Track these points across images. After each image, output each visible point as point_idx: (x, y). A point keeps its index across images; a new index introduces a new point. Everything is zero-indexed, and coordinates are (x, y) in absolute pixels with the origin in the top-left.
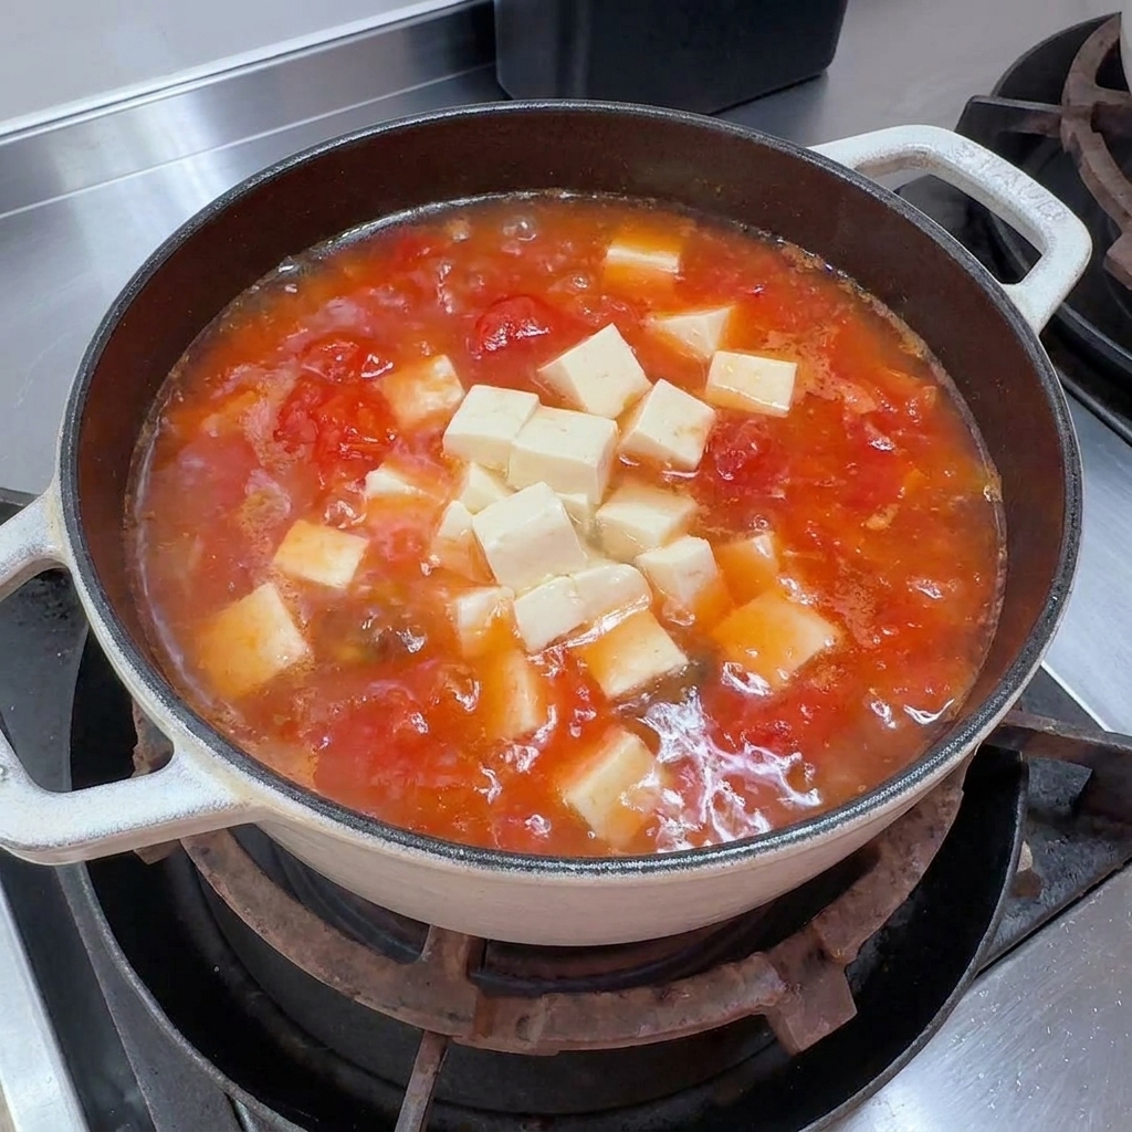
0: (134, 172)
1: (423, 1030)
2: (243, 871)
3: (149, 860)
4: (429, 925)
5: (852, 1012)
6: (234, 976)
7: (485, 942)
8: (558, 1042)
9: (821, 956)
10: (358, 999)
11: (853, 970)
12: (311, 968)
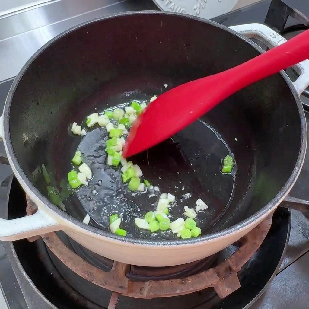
0: (24, 32)
1: (112, 291)
2: (59, 244)
3: (31, 241)
4: (113, 261)
5: (239, 286)
6: (56, 275)
7: (131, 265)
8: (153, 295)
9: (230, 269)
10: (93, 282)
11: (240, 273)
12: (79, 273)
